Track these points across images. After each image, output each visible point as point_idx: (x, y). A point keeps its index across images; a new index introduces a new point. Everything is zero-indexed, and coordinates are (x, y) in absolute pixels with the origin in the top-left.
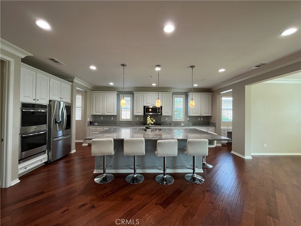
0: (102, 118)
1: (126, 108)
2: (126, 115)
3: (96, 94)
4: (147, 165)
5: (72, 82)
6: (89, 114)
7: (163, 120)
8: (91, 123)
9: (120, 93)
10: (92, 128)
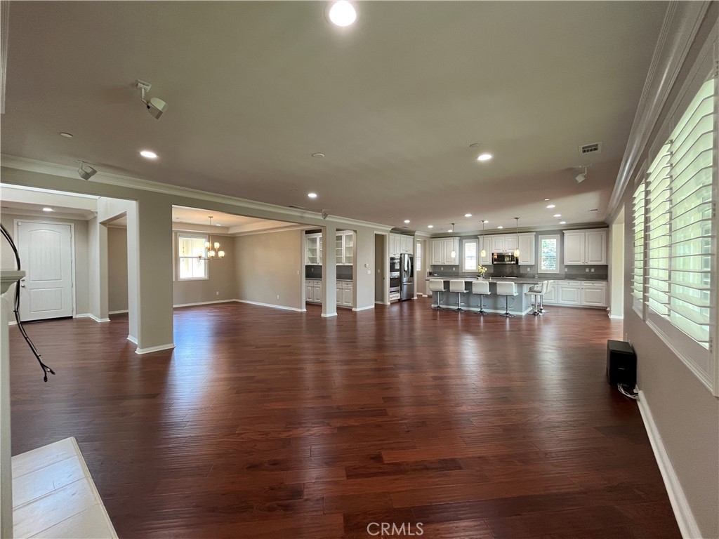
0: (442, 269)
1: (472, 257)
2: (470, 265)
3: (435, 241)
4: (472, 304)
5: (413, 235)
6: (428, 264)
7: (522, 271)
8: (430, 274)
9: (463, 238)
10: (432, 279)
